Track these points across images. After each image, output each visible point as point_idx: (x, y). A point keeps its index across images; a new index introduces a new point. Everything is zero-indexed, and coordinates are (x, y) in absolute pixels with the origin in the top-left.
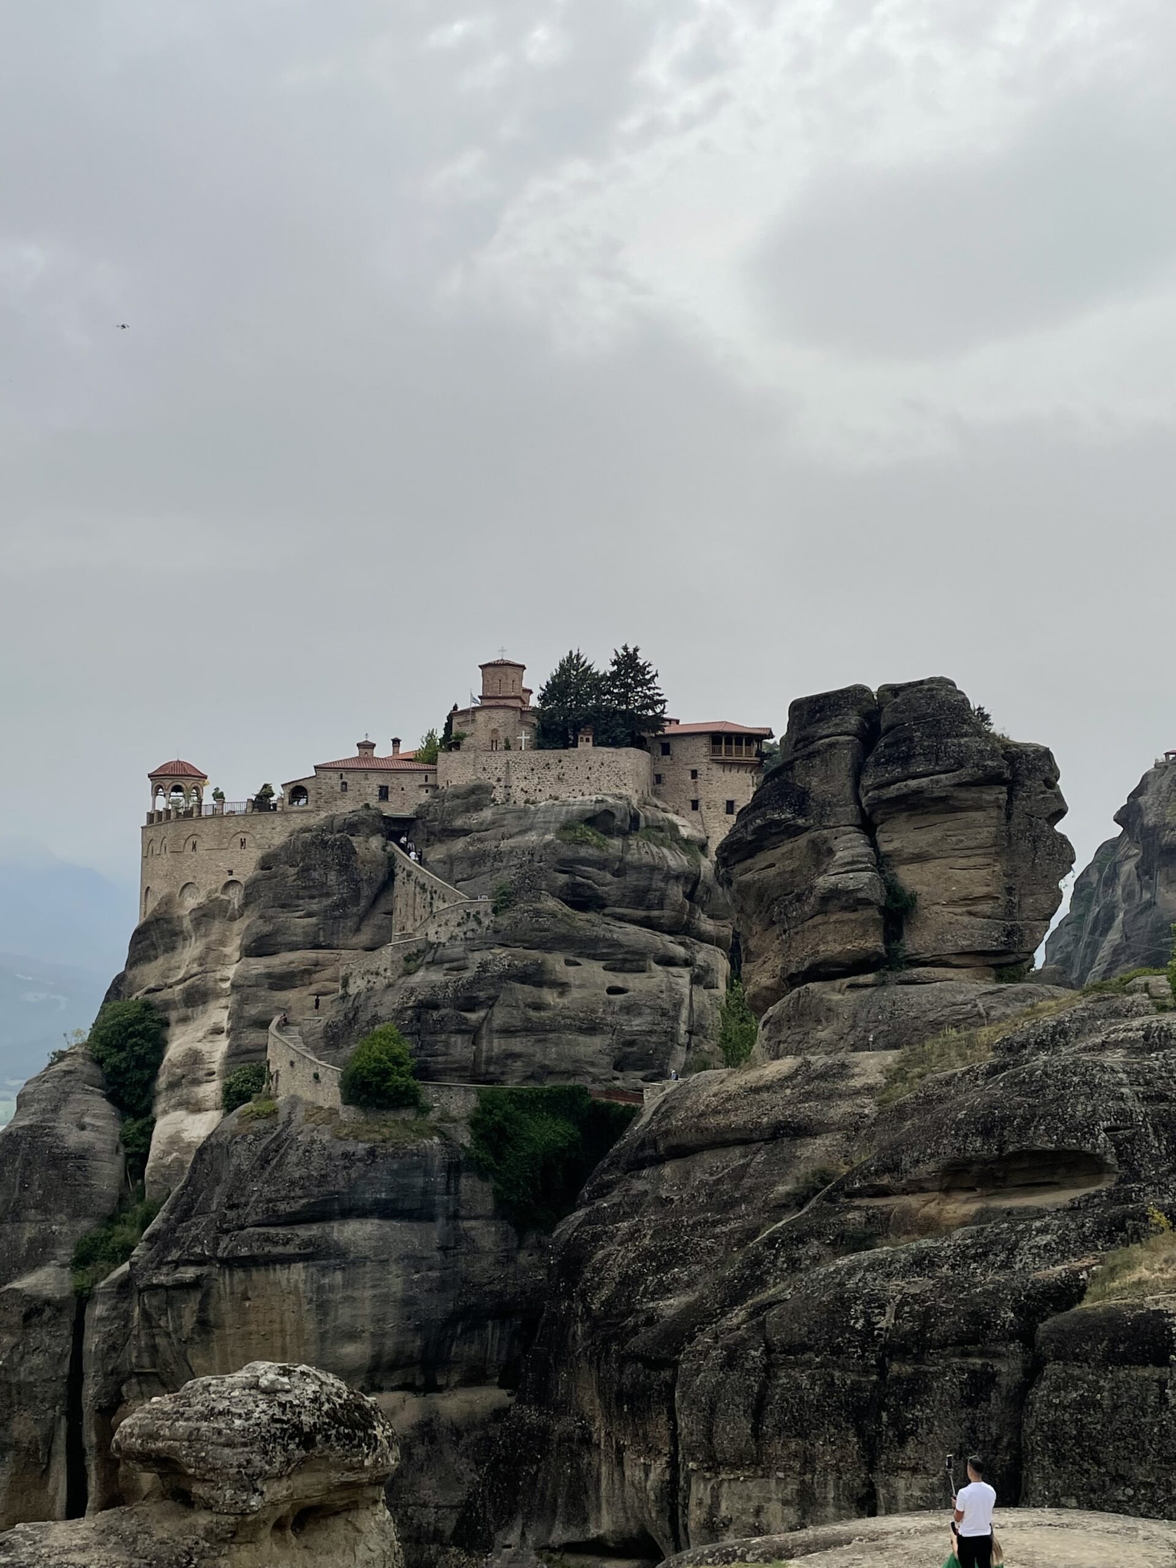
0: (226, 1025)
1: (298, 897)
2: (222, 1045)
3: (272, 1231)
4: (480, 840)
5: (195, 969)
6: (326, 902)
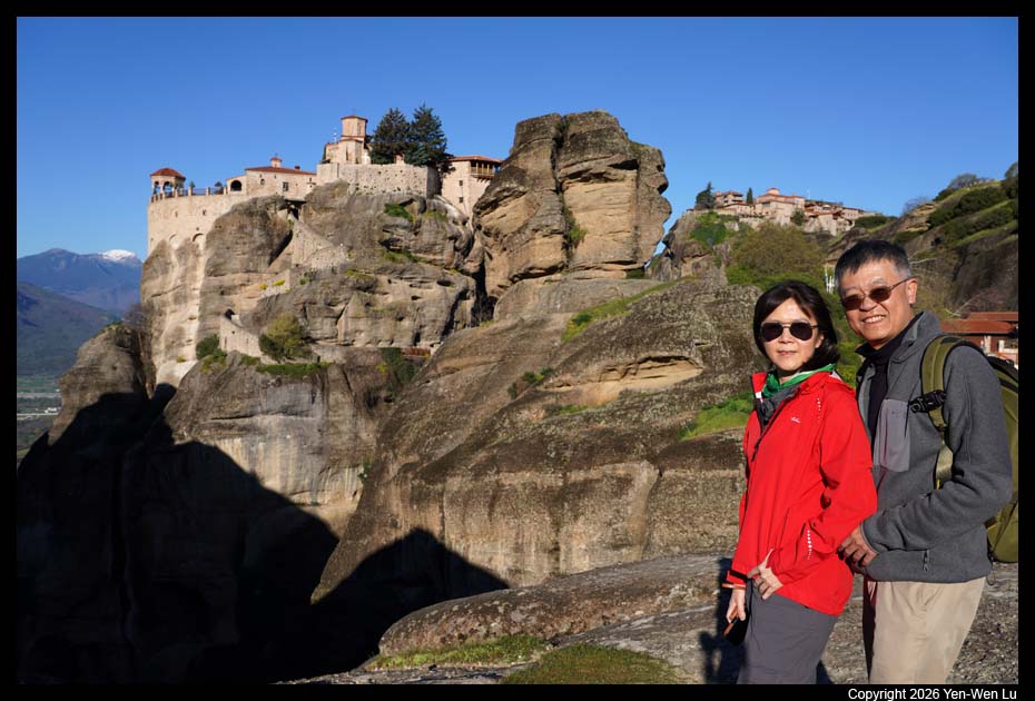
0: (197, 315)
1: (237, 243)
2: (195, 325)
3: (222, 422)
5: (179, 282)
6: (253, 246)
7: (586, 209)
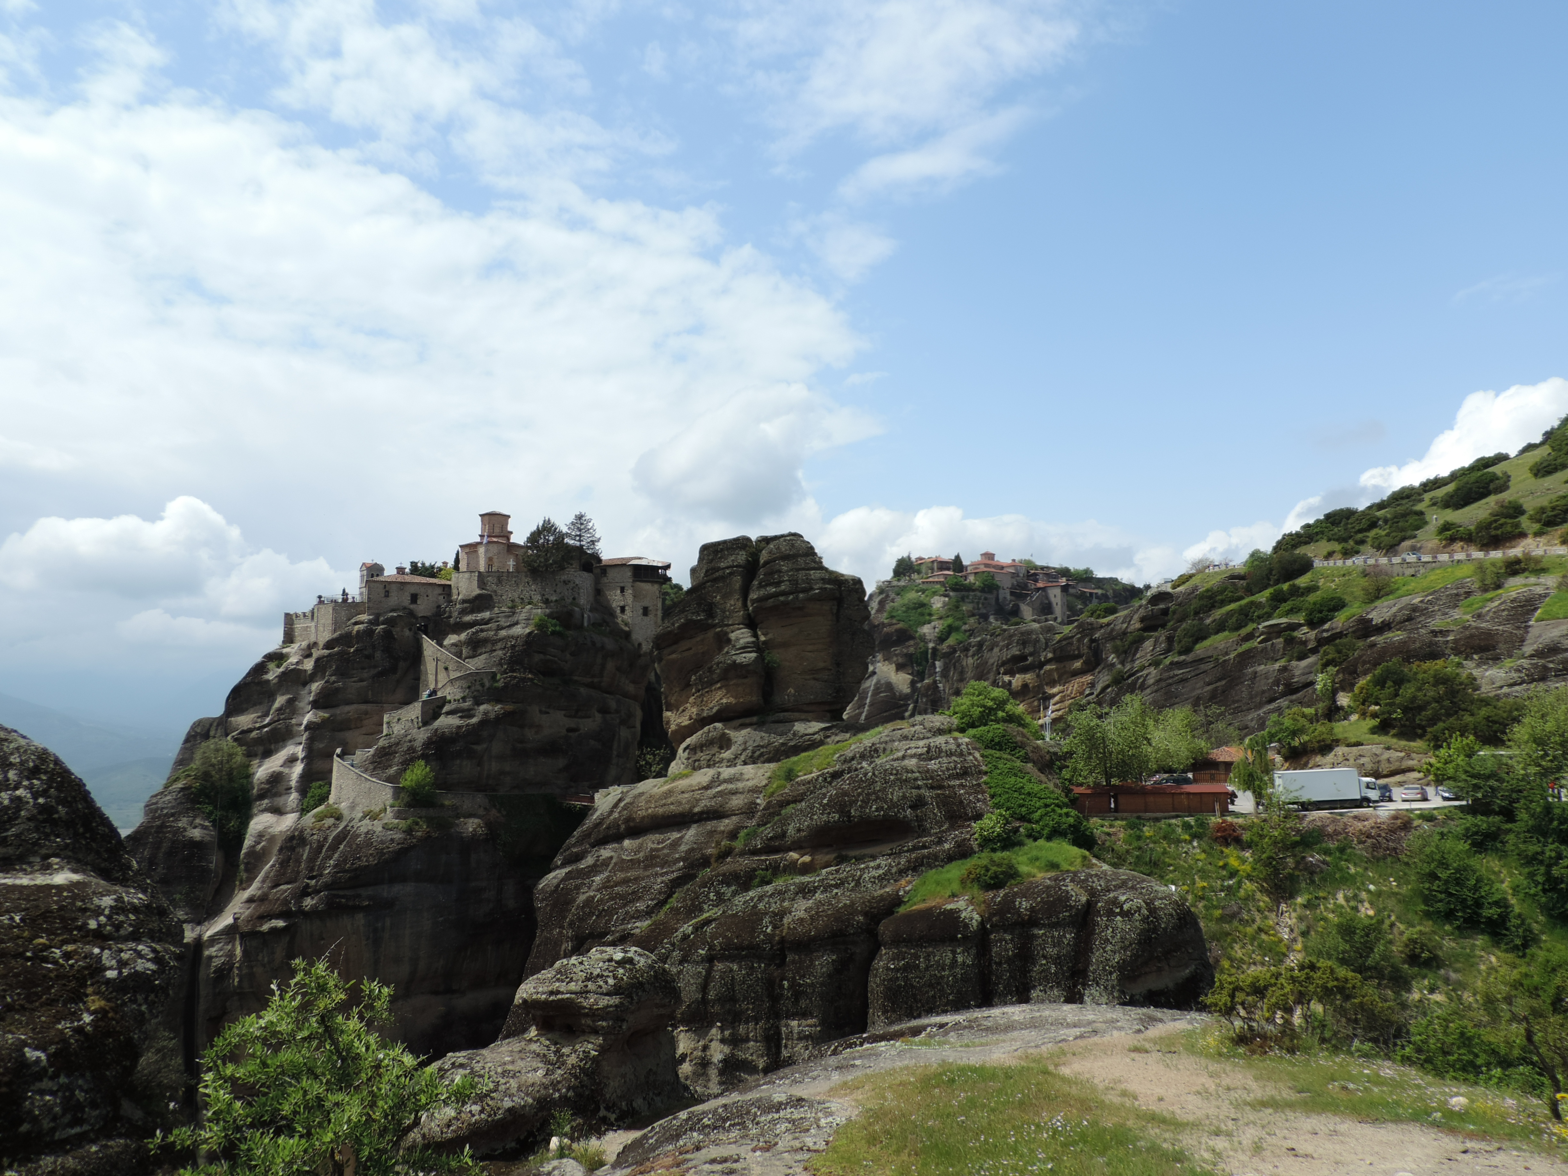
0: (301, 755)
1: (355, 668)
2: (298, 769)
4: (482, 631)
5: (278, 717)
6: (373, 672)
7: (785, 645)
